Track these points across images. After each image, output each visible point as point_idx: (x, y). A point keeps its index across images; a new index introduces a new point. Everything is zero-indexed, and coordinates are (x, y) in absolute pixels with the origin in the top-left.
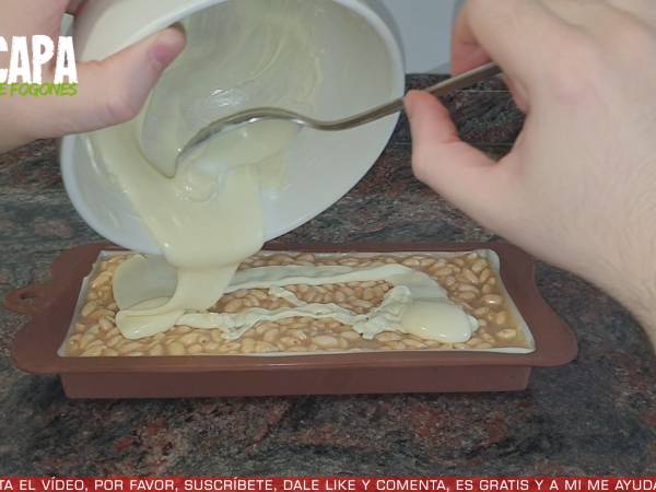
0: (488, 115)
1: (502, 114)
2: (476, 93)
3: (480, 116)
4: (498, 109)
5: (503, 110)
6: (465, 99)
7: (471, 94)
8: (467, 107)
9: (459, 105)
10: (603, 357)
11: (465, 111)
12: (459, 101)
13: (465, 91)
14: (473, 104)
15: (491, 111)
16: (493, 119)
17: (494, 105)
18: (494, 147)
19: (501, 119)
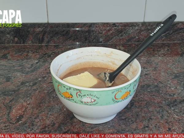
0: (120, 35)
1: (124, 34)
2: (117, 28)
3: (118, 35)
4: (123, 33)
5: (125, 33)
6: (113, 30)
7: (115, 28)
8: (114, 32)
9: (111, 32)
10: (156, 125)
11: (113, 34)
12: (111, 31)
13: (113, 28)
14: (115, 32)
15: (121, 34)
16: (122, 36)
17: (122, 32)
18: (122, 44)
19: (124, 36)
